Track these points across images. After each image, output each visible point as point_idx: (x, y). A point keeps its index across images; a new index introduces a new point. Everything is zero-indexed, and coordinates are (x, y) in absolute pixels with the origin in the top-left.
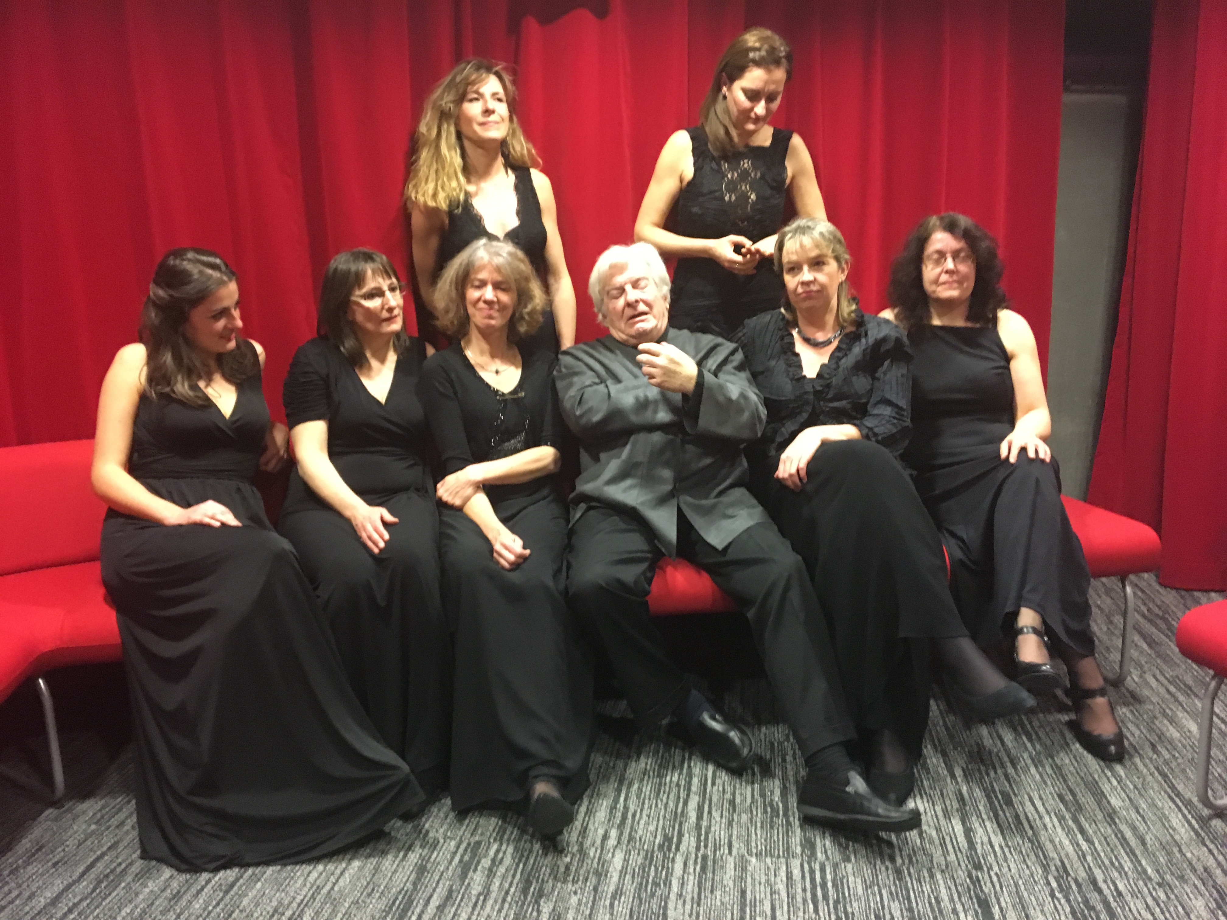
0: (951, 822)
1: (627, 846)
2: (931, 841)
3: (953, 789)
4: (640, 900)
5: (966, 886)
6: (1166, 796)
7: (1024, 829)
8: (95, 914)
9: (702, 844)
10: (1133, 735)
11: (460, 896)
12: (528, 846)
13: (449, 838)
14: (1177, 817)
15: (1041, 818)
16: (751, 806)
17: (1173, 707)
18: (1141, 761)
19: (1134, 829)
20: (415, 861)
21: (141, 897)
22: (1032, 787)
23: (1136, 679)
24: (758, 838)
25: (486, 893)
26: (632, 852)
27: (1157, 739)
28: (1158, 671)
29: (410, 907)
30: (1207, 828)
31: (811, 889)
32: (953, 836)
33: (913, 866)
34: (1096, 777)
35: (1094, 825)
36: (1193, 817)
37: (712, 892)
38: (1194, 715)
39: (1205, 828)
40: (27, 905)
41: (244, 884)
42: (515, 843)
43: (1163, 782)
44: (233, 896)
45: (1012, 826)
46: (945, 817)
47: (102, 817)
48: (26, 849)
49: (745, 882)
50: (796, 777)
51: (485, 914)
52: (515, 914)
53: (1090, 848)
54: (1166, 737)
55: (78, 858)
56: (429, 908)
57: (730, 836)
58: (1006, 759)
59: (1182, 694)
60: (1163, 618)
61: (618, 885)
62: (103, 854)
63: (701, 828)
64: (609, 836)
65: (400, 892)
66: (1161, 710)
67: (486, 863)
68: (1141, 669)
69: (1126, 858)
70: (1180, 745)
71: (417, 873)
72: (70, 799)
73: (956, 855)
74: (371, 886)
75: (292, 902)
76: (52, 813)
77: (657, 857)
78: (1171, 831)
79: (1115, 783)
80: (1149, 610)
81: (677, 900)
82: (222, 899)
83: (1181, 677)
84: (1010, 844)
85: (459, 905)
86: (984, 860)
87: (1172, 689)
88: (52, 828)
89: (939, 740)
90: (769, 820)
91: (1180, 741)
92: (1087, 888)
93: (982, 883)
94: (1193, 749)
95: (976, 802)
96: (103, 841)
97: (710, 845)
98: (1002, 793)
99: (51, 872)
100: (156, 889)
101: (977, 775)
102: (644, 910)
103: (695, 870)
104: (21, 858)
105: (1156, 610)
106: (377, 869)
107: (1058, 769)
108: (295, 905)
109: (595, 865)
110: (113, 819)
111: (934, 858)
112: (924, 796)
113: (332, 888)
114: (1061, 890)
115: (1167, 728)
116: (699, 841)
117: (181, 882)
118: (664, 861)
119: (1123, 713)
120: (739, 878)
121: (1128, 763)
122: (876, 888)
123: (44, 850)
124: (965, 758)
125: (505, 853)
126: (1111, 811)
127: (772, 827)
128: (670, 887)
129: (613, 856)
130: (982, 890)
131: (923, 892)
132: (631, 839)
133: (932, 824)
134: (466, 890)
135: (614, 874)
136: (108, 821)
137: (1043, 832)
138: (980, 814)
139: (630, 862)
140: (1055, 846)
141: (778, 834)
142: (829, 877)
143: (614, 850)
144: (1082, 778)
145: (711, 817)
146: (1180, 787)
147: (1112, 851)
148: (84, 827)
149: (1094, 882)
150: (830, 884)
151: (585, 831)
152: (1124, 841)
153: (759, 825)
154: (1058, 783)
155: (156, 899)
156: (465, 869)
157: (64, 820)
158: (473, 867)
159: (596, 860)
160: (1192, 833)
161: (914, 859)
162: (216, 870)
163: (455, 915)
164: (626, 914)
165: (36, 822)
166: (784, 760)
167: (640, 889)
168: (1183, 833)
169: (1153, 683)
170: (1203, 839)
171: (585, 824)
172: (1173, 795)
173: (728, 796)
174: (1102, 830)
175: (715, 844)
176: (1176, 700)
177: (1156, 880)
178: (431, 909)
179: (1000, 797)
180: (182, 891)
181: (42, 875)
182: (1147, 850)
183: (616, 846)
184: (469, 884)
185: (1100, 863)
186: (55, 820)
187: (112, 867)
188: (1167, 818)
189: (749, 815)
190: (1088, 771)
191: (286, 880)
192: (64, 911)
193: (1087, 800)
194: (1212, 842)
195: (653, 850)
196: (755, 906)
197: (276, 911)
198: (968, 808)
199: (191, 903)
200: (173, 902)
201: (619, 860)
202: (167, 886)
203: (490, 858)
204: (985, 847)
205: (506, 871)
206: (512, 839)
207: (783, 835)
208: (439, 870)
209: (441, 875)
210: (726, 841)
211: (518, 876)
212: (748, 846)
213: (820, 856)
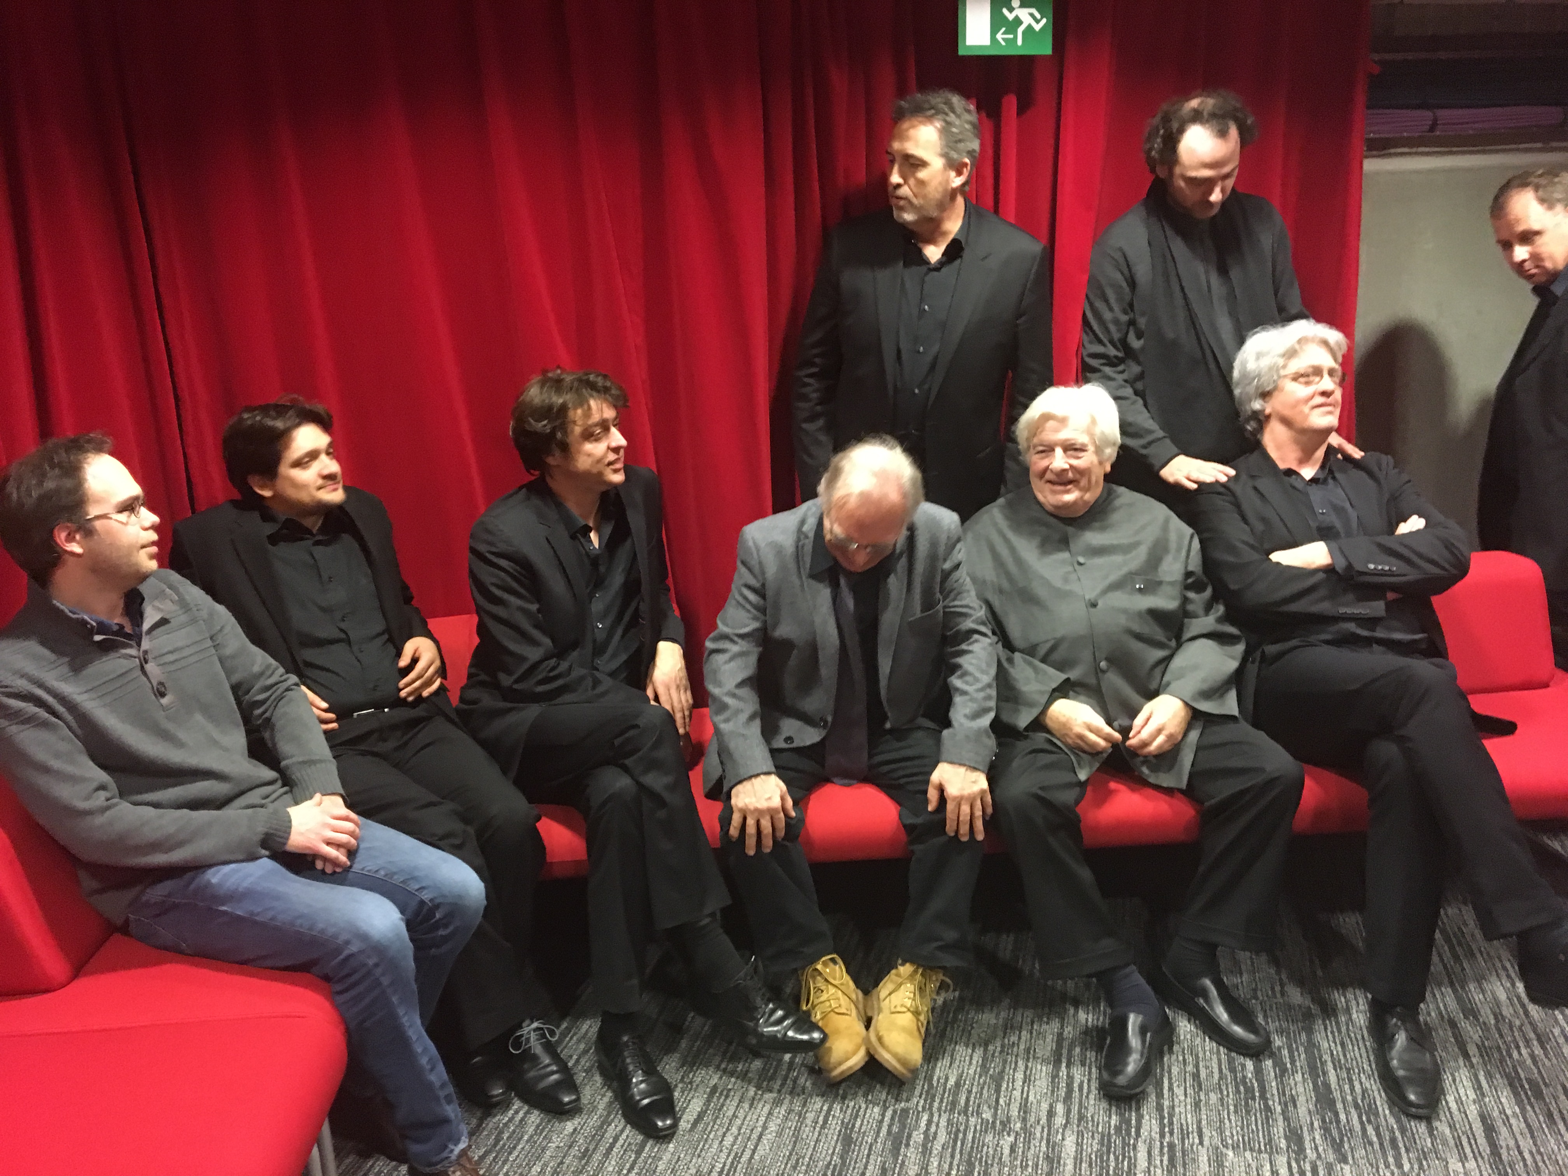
0: (1467, 1118)
1: (1078, 1126)
2: (1445, 1143)
3: (1467, 1074)
8: (505, 1170)
9: (1167, 1129)
13: (871, 1102)
16: (1219, 1084)
20: (838, 1128)
24: (1233, 1125)
26: (1086, 1135)
32: (1471, 1136)
33: (1424, 1172)
44: (647, 1159)
45: (1544, 1126)
46: (1460, 1111)
57: (1199, 1122)
58: (1532, 1035)
63: (1163, 1110)
64: (1056, 1113)
65: (828, 1166)
67: (918, 1137)
71: (843, 1145)
73: (1477, 1161)
74: (794, 1158)
75: (711, 1171)
77: (1115, 1141)
82: (635, 1162)
84: (1542, 1150)
89: (1444, 1005)
90: (1243, 1103)
95: (1496, 1092)
97: (1176, 1131)
98: (1529, 1081)
100: (562, 1144)
101: (1497, 1056)
103: (1162, 1161)
109: (1044, 1149)
111: (1449, 1165)
113: (752, 1157)
116: (1162, 1126)
117: (586, 1137)
118: (1123, 1148)
124: (1480, 1032)
125: (937, 1126)
127: (1248, 1112)
129: (1063, 1139)
132: (1081, 1118)
133: (1444, 1119)
134: (900, 1168)
135: (1068, 1162)
138: (1503, 1108)
139: (1085, 1147)
141: (1256, 1120)
143: (1064, 1131)
145: (1173, 1094)
153: (1232, 1108)
155: (564, 1157)
156: (898, 1141)
158: (904, 1142)
159: (1045, 1141)
161: (1424, 1163)
171: (1025, 1096)
173: (1190, 1068)
175: (1182, 1130)
179: (1527, 1086)
180: (591, 1148)
183: (1065, 1126)
184: (903, 1162)
189: (1219, 1096)
195: (1109, 1133)
198: (1487, 1100)
199: (603, 1165)
200: (583, 1162)
201: (1071, 1144)
202: (573, 1143)
203: (922, 1131)
204: (1511, 1152)
205: (943, 1148)
206: (943, 1108)
207: (1263, 1124)
208: (867, 1142)
209: (870, 1149)
210: (1195, 1126)
211: (957, 1156)
212: (1221, 1135)
213: (1310, 1154)
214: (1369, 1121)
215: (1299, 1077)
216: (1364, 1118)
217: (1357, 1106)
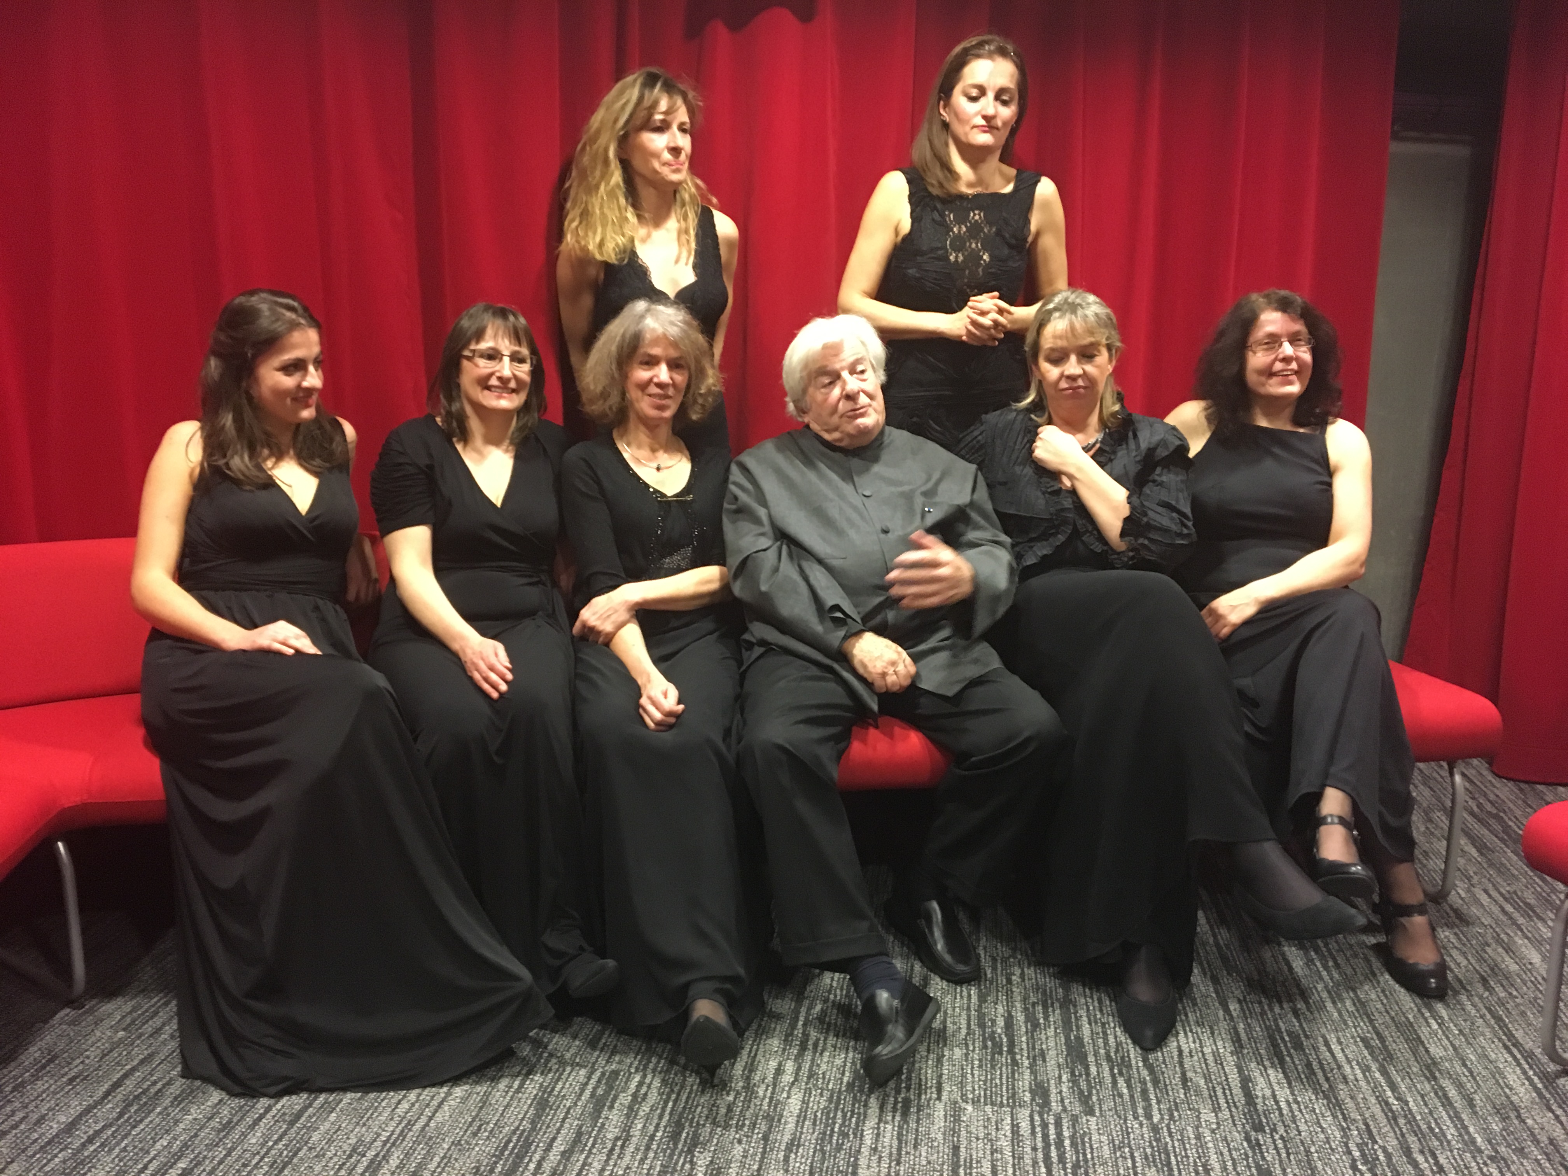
0: (1223, 1069)
1: (807, 1084)
2: (1198, 1093)
3: (1226, 1027)
4: (823, 1152)
5: (1242, 1151)
6: (1501, 1045)
7: (1318, 1081)
8: (123, 1145)
9: (904, 1085)
10: (1458, 964)
11: (592, 1139)
12: (679, 1079)
13: (578, 1064)
14: (1515, 1072)
15: (1340, 1067)
16: (966, 1039)
17: (1509, 932)
18: (1469, 1000)
19: (1460, 1086)
20: (535, 1092)
21: (182, 1126)
22: (1329, 1027)
23: (1463, 895)
24: (975, 1080)
25: (625, 1137)
26: (814, 1093)
27: (1489, 972)
28: (1490, 885)
29: (527, 1152)
30: (1553, 1088)
31: (1044, 1148)
32: (1226, 1087)
33: (1175, 1121)
34: (1410, 1017)
35: (1408, 1080)
36: (1535, 1074)
37: (915, 1147)
38: (1537, 942)
39: (1550, 1088)
40: (35, 1131)
41: (314, 1115)
42: (663, 1074)
43: (1497, 1028)
44: (300, 1129)
45: (1303, 1076)
46: (1216, 1063)
47: (133, 1022)
48: (35, 1059)
49: (959, 1136)
50: (1025, 1004)
51: (624, 1164)
52: (662, 1165)
53: (1402, 1108)
54: (1500, 969)
55: (101, 1073)
56: (551, 1154)
57: (940, 1076)
58: (1295, 990)
59: (1522, 916)
60: (1496, 817)
61: (795, 1134)
62: (134, 1069)
64: (784, 1071)
65: (514, 1132)
66: (1495, 934)
67: (625, 1099)
68: (1469, 881)
69: (1449, 1123)
70: (1519, 980)
71: (537, 1110)
72: (93, 997)
73: (1230, 1111)
74: (477, 1124)
75: (375, 1140)
76: (67, 1015)
77: (845, 1099)
78: (1507, 1090)
79: (1435, 1026)
80: (1480, 805)
81: (870, 1155)
82: (285, 1133)
83: (1519, 893)
84: (1299, 1099)
85: (590, 1149)
86: (1266, 1118)
87: (1509, 908)
88: (68, 1035)
89: (1208, 963)
90: (989, 1057)
91: (1518, 975)
92: (1399, 1159)
93: (1264, 1147)
94: (1535, 985)
95: (1255, 1042)
96: (133, 1053)
97: (913, 1087)
98: (1289, 1034)
99: (66, 1089)
100: (201, 1116)
101: (1258, 1010)
102: (828, 1168)
103: (893, 1117)
104: (28, 1071)
105: (1489, 807)
106: (484, 1102)
107: (1362, 1006)
108: (378, 1143)
109: (765, 1107)
110: (146, 1026)
111: (1201, 1116)
112: (1190, 1034)
113: (427, 1125)
114: (1365, 1163)
115: (1503, 958)
117: (232, 1108)
118: (853, 1105)
119: (1446, 937)
120: (950, 1130)
121: (1452, 1002)
122: (1127, 1150)
123: (57, 1062)
124: (1242, 987)
125: (649, 1087)
126: (1430, 1062)
127: (993, 1067)
128: (861, 1140)
129: (788, 1097)
130: (1264, 1158)
131: (1187, 1157)
132: (811, 1075)
133: (1199, 1070)
134: (599, 1131)
135: (790, 1120)
136: (140, 1028)
137: (1341, 1086)
138: (1262, 1058)
139: (811, 1105)
140: (1357, 1104)
141: (1001, 1075)
142: (1066, 1134)
143: (790, 1089)
144: (1392, 1018)
146: (1519, 1035)
147: (1431, 1113)
148: (109, 1034)
149: (1408, 1152)
150: (1067, 1142)
151: (752, 1064)
152: (1447, 1102)
153: (976, 1062)
154: (1362, 1024)
155: (199, 1130)
156: (599, 1104)
157: (83, 1024)
158: (608, 1104)
159: (767, 1100)
160: (1534, 1095)
161: (1176, 1114)
162: (279, 1095)
163: (584, 1164)
164: (805, 1170)
165: (47, 1026)
166: (1009, 981)
167: (822, 1140)
168: (1523, 1093)
169: (1484, 899)
170: (1548, 1101)
171: (752, 1055)
172: (1509, 1044)
174: (1418, 1086)
176: (1514, 922)
177: (1486, 1152)
178: (554, 1156)
179: (1287, 1038)
180: (235, 1120)
181: (55, 1093)
182: (1475, 1113)
183: (793, 1083)
184: (603, 1124)
185: (1416, 1128)
186: (73, 1023)
187: (145, 1086)
188: (1501, 1073)
189: (965, 1051)
190: (1400, 1009)
191: (367, 1111)
192: (82, 1140)
193: (1399, 1047)
194: (1560, 1107)
195: (840, 1089)
196: (971, 1167)
197: (354, 1150)
198: (1245, 1051)
199: (246, 1137)
200: (223, 1134)
201: (797, 1102)
202: (215, 1114)
203: (630, 1093)
204: (1267, 1102)
205: (651, 1110)
206: (659, 1069)
207: (1007, 1078)
208: (565, 1106)
209: (568, 1113)
210: (934, 1081)
211: (666, 1117)
212: (962, 1091)
213: (1055, 1106)
214: (1121, 1073)
215: (1051, 1032)
216: (1116, 1071)
217: (1109, 1058)
